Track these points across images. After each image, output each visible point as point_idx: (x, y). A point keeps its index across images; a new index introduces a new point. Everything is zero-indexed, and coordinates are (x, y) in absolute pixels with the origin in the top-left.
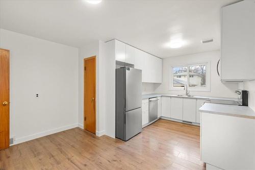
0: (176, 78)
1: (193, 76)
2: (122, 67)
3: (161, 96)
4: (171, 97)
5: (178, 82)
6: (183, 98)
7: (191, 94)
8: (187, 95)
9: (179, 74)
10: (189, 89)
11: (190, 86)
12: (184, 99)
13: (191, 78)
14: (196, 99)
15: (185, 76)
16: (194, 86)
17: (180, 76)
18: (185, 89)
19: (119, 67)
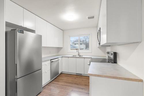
0: (74, 45)
1: (82, 44)
2: (13, 29)
3: (62, 57)
4: (68, 57)
5: (74, 47)
6: (76, 57)
7: (81, 54)
8: (79, 55)
9: (75, 43)
10: (80, 51)
11: (80, 49)
12: (77, 59)
13: (81, 45)
14: (84, 58)
15: (78, 44)
16: (82, 49)
17: (76, 44)
18: (77, 51)
19: (10, 29)
